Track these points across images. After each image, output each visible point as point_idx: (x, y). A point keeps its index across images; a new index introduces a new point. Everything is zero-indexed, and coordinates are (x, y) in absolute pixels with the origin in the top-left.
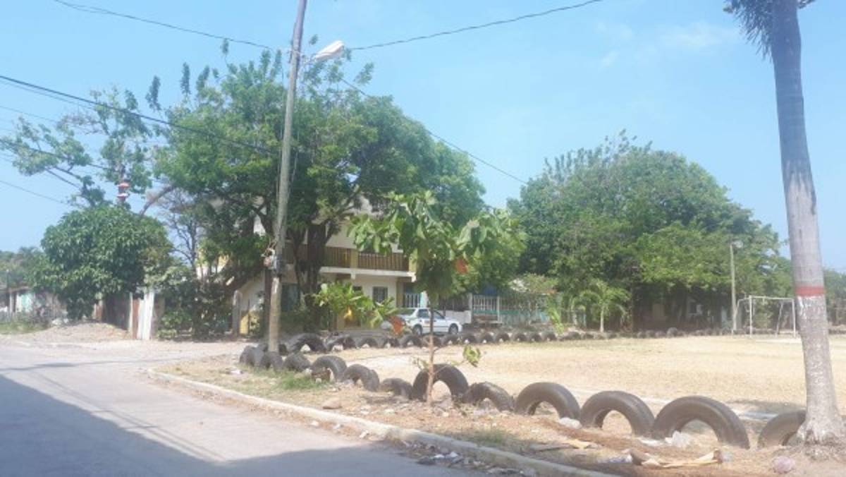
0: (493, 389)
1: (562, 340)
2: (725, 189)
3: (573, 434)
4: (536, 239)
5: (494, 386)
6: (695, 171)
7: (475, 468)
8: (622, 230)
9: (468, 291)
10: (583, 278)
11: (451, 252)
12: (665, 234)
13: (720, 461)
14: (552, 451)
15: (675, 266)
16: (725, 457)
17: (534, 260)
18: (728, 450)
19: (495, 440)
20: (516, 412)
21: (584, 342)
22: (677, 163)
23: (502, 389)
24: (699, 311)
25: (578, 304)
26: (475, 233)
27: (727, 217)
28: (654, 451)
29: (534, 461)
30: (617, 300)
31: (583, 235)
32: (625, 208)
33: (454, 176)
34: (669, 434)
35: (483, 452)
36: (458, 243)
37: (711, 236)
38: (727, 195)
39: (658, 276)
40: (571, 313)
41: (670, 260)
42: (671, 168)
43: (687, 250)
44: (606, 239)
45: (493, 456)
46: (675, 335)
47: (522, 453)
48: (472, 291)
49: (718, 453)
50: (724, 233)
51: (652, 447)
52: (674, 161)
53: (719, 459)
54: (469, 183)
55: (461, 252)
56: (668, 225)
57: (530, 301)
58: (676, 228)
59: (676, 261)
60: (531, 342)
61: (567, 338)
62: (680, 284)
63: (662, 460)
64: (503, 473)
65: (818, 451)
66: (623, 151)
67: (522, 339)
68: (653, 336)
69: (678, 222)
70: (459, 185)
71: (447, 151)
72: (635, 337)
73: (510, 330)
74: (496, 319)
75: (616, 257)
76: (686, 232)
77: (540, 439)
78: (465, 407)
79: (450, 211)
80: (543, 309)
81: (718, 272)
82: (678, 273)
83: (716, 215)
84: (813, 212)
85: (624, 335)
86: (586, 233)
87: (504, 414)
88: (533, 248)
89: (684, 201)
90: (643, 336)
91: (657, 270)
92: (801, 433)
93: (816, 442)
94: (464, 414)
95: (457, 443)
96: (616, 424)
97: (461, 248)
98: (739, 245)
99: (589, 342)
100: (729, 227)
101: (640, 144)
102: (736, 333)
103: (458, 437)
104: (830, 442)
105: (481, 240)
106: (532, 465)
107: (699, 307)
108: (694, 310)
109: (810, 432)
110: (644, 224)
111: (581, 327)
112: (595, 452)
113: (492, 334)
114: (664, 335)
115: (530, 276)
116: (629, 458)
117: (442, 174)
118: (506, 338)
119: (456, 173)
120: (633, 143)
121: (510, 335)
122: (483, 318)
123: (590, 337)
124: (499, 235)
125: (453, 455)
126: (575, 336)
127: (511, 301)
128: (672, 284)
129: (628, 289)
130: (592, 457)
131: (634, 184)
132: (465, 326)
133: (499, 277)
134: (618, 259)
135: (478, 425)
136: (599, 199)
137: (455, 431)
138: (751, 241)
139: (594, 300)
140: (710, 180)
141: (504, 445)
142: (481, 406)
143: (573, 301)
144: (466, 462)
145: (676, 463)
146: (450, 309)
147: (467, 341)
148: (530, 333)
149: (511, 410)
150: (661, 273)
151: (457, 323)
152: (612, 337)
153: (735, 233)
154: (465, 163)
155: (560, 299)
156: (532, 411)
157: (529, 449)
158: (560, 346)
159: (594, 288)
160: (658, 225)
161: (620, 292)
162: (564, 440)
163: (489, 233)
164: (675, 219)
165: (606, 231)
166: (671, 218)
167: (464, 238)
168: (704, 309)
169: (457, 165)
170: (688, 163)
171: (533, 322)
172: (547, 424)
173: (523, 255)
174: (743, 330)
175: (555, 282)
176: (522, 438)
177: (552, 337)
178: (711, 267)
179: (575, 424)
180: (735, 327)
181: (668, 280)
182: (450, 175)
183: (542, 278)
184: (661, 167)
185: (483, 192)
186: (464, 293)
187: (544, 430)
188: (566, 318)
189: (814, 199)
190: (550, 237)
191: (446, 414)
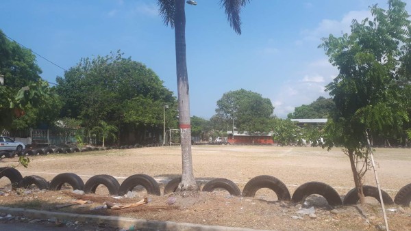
0: (37, 179)
1: (83, 151)
2: (163, 82)
3: (80, 197)
4: (71, 99)
5: (38, 177)
6: (150, 72)
7: (22, 221)
8: (116, 97)
9: (29, 127)
10: (96, 120)
11: (11, 103)
12: (136, 100)
13: (147, 203)
14: (67, 207)
15: (140, 115)
16: (149, 200)
17: (69, 110)
18: (151, 197)
19: (36, 205)
20: (50, 190)
21: (94, 152)
22: (142, 68)
23: (42, 178)
24: (150, 136)
25: (92, 133)
26: (27, 94)
27: (163, 94)
28: (118, 201)
29: (56, 213)
30: (112, 131)
31: (96, 99)
32: (118, 87)
33: (22, 62)
34: (126, 193)
35: (27, 212)
36: (16, 99)
37: (156, 102)
38: (163, 84)
39: (131, 119)
40: (89, 138)
41: (137, 113)
42: (139, 70)
43: (145, 108)
44: (108, 101)
45: (33, 213)
46: (138, 147)
47: (50, 210)
48: (32, 126)
49: (146, 199)
50: (161, 101)
51: (117, 200)
52: (141, 66)
53: (146, 202)
54: (32, 66)
55: (19, 104)
56: (137, 96)
57: (66, 132)
58: (141, 98)
59: (140, 113)
60: (65, 153)
61: (85, 150)
62: (141, 123)
63: (121, 205)
64: (38, 222)
65: (185, 193)
66: (118, 59)
67: (61, 152)
68: (128, 148)
69: (141, 95)
70: (25, 67)
71: (18, 47)
72: (119, 148)
73: (54, 148)
74: (47, 142)
75: (112, 110)
76: (145, 100)
77: (61, 202)
78: (19, 190)
79: (19, 81)
80: (74, 136)
81: (159, 118)
82: (140, 118)
83: (158, 93)
84: (187, 93)
85: (114, 148)
86: (98, 98)
87: (43, 191)
88: (70, 104)
89: (144, 86)
90: (123, 148)
91: (132, 117)
92: (180, 187)
93: (185, 190)
94: (18, 193)
95: (11, 209)
96: (102, 190)
97: (18, 102)
98: (167, 107)
99: (97, 152)
100: (163, 99)
101: (126, 57)
102: (165, 145)
103: (12, 206)
104: (190, 189)
105: (30, 98)
106: (55, 216)
107: (150, 134)
108: (147, 135)
109: (183, 186)
110: (126, 95)
111: (93, 144)
112: (89, 205)
113: (43, 150)
114: (133, 147)
115: (67, 119)
116: (106, 206)
117: (15, 60)
118: (51, 152)
119: (24, 61)
120: (122, 57)
121: (53, 150)
122: (39, 141)
123: (97, 149)
124: (42, 95)
125: (9, 216)
126: (90, 149)
127: (56, 132)
128: (138, 124)
129: (117, 126)
130: (88, 207)
131: (122, 75)
132: (27, 146)
133: (49, 119)
134: (113, 111)
135: (26, 199)
136: (105, 81)
137: (11, 203)
138: (172, 105)
139: (100, 131)
140: (156, 77)
141: (41, 207)
142: (29, 188)
143: (90, 132)
144: (17, 219)
145: (127, 206)
146: (19, 137)
147: (27, 154)
148: (65, 148)
149: (47, 189)
150: (133, 118)
151: (22, 144)
152: (108, 149)
153: (166, 102)
154: (30, 55)
155: (83, 131)
156: (59, 188)
157: (55, 207)
158: (82, 154)
159: (100, 125)
160: (133, 96)
161: (113, 127)
162: (74, 201)
163: (35, 94)
164: (141, 93)
165: (108, 97)
166: (139, 93)
167: (20, 96)
168: (152, 135)
169: (24, 56)
170: (147, 68)
171: (68, 143)
172: (66, 194)
173: (63, 107)
174: (167, 144)
175: (81, 122)
176: (51, 202)
177: (77, 150)
178: (156, 116)
179: (81, 192)
180: (164, 143)
181: (137, 122)
182: (19, 61)
183: (73, 120)
184: (135, 69)
185: (41, 72)
186: (27, 128)
187: (65, 197)
188: (86, 141)
189: (188, 88)
190: (79, 99)
191: (6, 195)
